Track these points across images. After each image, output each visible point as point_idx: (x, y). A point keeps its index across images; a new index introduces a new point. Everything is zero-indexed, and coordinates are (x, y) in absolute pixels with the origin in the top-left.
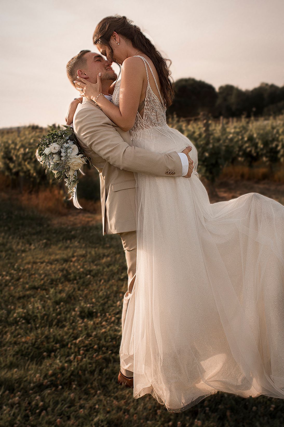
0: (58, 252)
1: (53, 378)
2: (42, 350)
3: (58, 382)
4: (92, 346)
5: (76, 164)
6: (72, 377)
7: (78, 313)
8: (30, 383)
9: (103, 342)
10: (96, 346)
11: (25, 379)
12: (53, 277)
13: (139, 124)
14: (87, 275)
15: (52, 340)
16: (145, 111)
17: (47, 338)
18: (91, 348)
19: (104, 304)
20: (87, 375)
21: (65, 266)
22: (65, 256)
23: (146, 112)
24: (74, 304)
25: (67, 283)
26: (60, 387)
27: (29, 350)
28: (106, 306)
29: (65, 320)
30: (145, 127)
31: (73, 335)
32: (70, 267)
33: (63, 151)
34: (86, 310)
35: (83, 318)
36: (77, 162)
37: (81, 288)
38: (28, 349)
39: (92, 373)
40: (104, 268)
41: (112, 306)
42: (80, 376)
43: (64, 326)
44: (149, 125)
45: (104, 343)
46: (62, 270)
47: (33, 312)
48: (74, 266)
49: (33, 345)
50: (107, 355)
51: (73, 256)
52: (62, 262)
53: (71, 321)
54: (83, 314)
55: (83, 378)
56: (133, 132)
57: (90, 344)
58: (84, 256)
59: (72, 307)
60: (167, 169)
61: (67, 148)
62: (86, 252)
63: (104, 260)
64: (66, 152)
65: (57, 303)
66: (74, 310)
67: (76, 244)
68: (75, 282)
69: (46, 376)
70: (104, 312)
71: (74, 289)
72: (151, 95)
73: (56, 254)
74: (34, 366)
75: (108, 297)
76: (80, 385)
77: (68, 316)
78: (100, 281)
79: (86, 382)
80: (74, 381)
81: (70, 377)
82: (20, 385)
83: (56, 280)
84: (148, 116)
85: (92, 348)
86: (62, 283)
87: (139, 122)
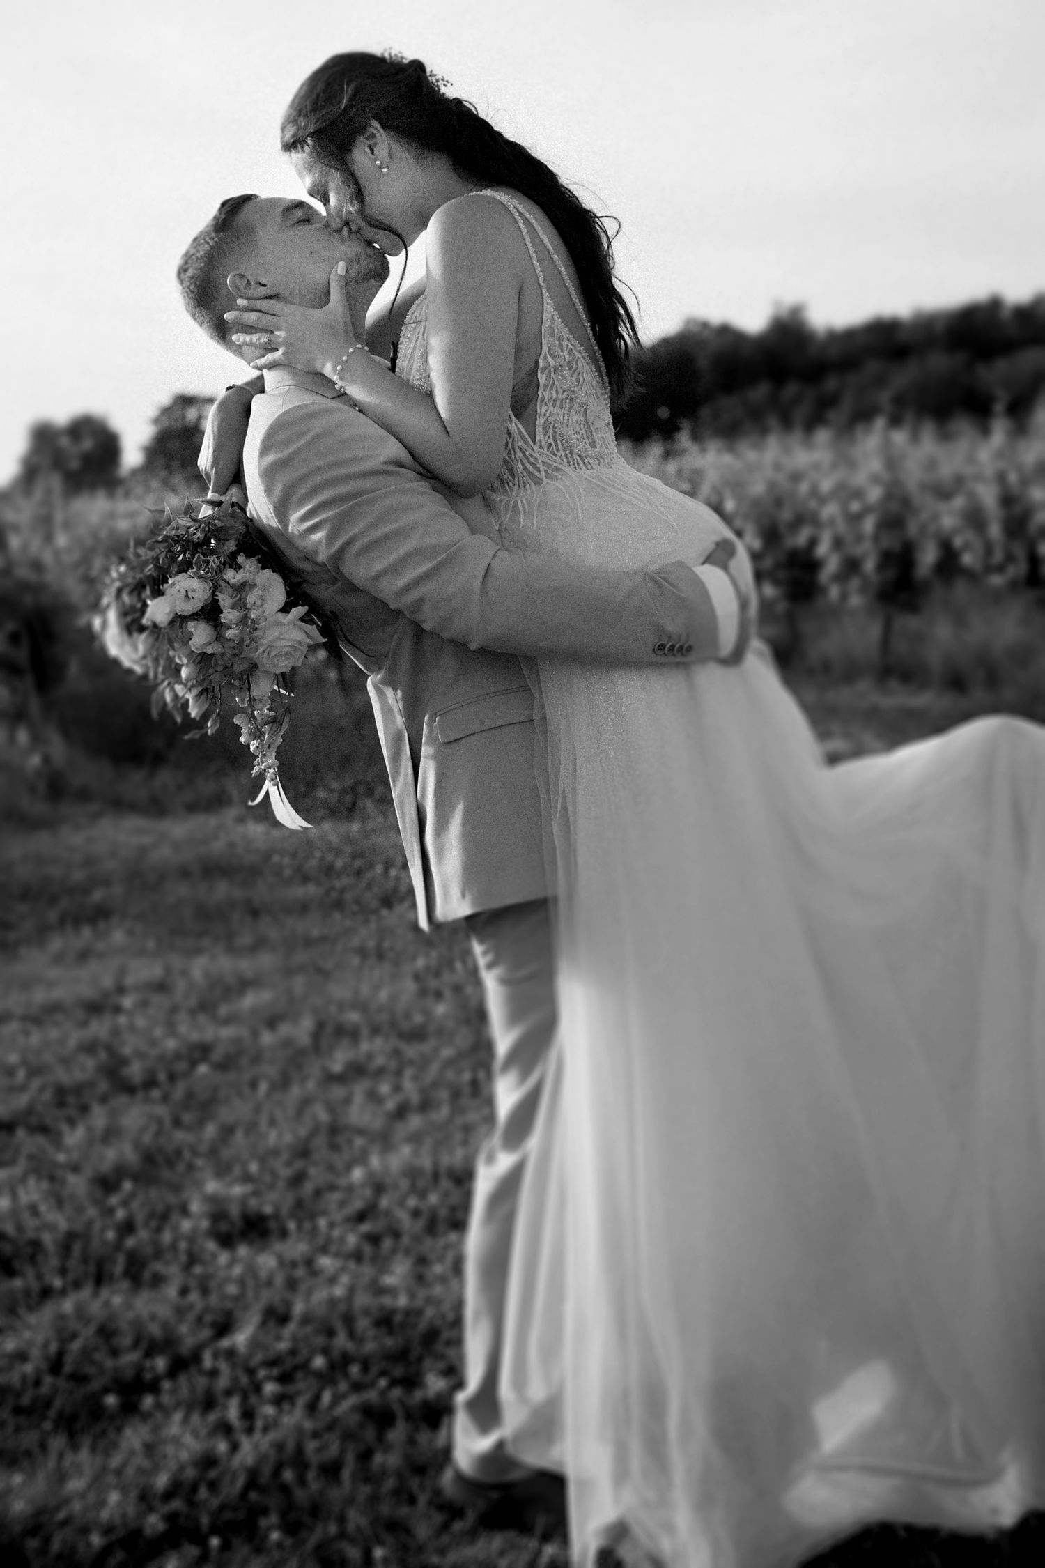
0: (53, 973)
1: (177, 1504)
2: (96, 1385)
3: (205, 1520)
4: (299, 1359)
5: (284, 650)
6: (253, 1496)
7: (205, 1224)
8: (85, 1530)
9: (341, 1341)
10: (319, 1362)
11: (61, 1515)
12: (63, 1076)
13: (519, 465)
14: (193, 1064)
15: (126, 1341)
16: (542, 409)
17: (106, 1332)
18: (296, 1368)
19: (298, 1180)
20: (314, 1483)
21: (99, 1028)
22: (87, 991)
23: (548, 414)
24: (177, 1188)
25: (123, 1099)
26: (215, 1542)
27: (45, 1389)
28: (308, 1188)
29: (158, 1253)
30: (548, 475)
31: (208, 1318)
32: (116, 1032)
33: (224, 600)
34: (234, 1211)
35: (227, 1241)
36: (288, 640)
37: (187, 1118)
38: (37, 1383)
39: (331, 1471)
40: (255, 1034)
41: (332, 1187)
42: (285, 1489)
43: (158, 1281)
44: (560, 466)
45: (350, 1346)
46: (90, 1048)
47: (20, 1228)
48: (132, 1028)
49: (56, 1365)
50: (372, 1396)
51: (121, 990)
52: (80, 1014)
53: (183, 1258)
54: (224, 1227)
55: (300, 1495)
56: (497, 497)
57: (293, 1352)
58: (162, 987)
59: (172, 1199)
60: (661, 632)
61: (242, 589)
62: (168, 970)
63: (249, 1001)
64: (241, 604)
65: (106, 1184)
66: (184, 1211)
67: (118, 937)
68: (156, 1094)
69: (146, 1498)
70: (305, 1211)
71: (160, 1122)
72: (561, 345)
73: (50, 984)
74: (84, 1455)
75: (303, 1151)
76: (292, 1528)
77: (167, 1237)
78: (254, 1085)
79: (316, 1510)
80: (265, 1511)
81: (244, 1494)
82: (47, 1540)
83: (78, 1089)
84: (554, 428)
85: (305, 1366)
86: (104, 1100)
87: (519, 454)
